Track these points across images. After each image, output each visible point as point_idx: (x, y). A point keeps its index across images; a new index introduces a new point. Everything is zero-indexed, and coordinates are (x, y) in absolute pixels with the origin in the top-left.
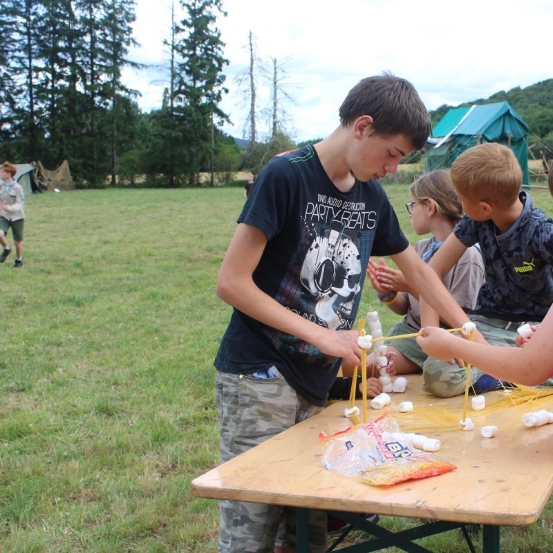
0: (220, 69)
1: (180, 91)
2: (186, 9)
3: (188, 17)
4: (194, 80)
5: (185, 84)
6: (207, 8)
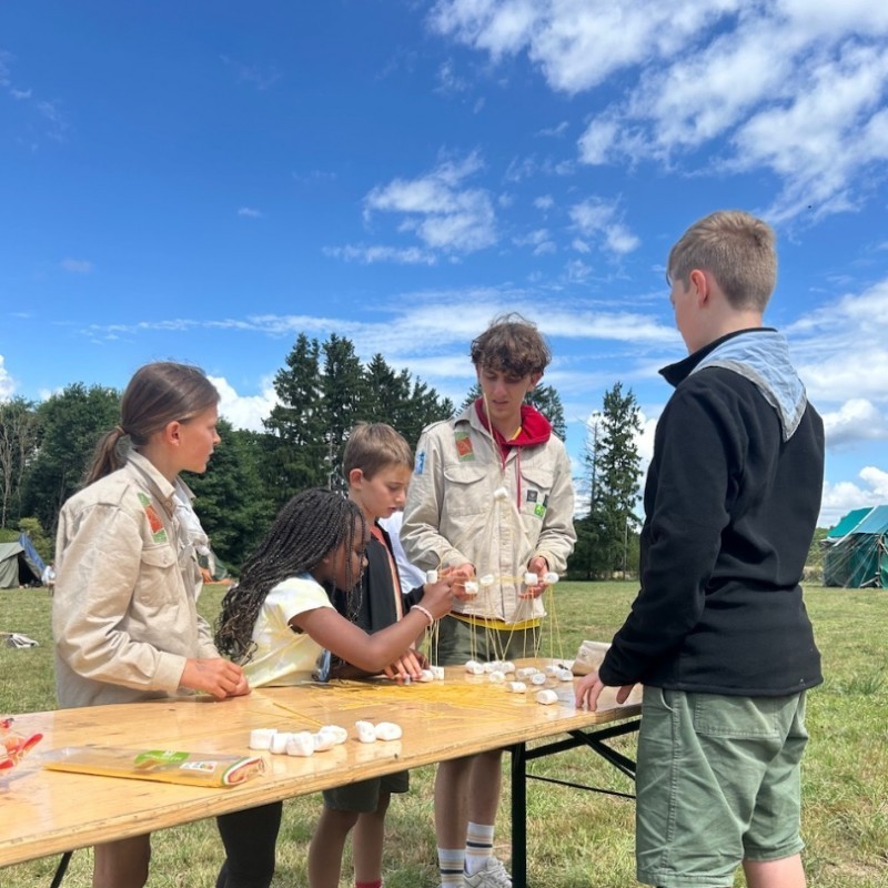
0: (635, 480)
1: (599, 499)
2: (607, 430)
3: (608, 435)
4: (612, 490)
5: (604, 493)
6: (626, 428)
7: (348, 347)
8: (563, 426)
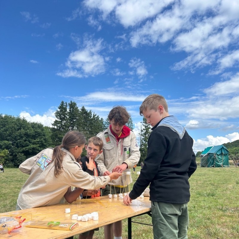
2: (144, 126)
4: (146, 142)
5: (144, 143)
6: (149, 126)
7: (75, 104)
8: (132, 125)
